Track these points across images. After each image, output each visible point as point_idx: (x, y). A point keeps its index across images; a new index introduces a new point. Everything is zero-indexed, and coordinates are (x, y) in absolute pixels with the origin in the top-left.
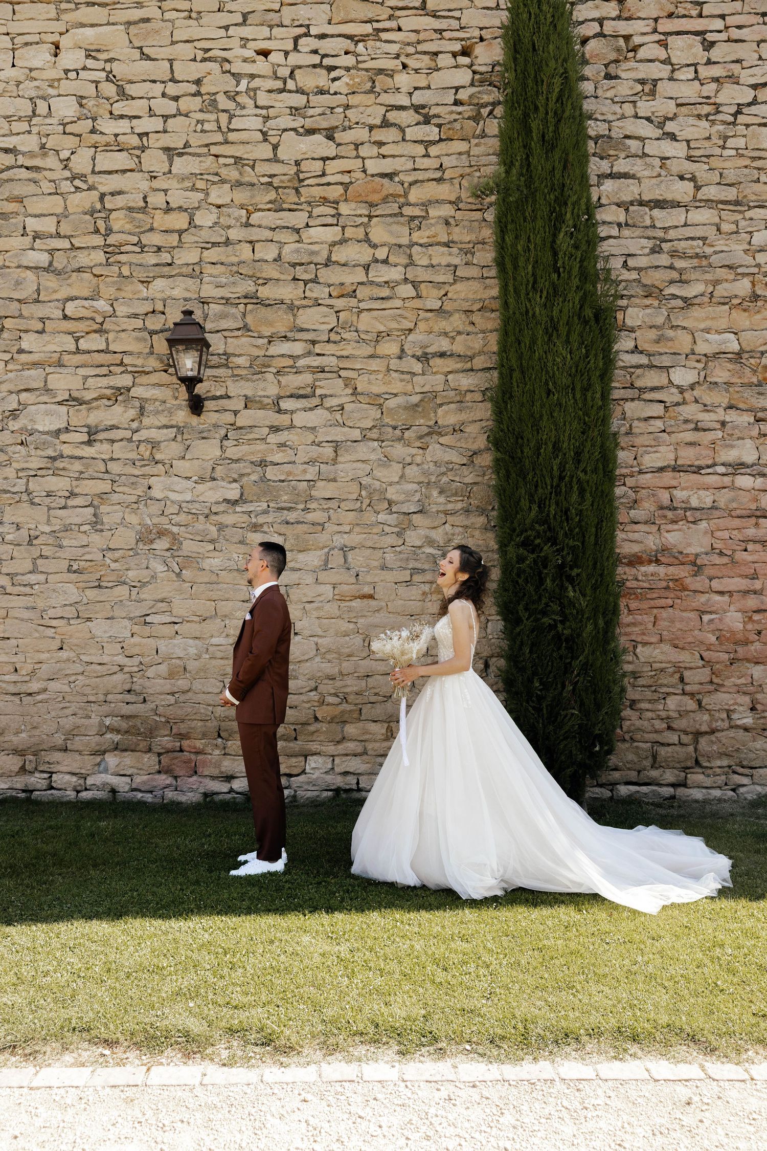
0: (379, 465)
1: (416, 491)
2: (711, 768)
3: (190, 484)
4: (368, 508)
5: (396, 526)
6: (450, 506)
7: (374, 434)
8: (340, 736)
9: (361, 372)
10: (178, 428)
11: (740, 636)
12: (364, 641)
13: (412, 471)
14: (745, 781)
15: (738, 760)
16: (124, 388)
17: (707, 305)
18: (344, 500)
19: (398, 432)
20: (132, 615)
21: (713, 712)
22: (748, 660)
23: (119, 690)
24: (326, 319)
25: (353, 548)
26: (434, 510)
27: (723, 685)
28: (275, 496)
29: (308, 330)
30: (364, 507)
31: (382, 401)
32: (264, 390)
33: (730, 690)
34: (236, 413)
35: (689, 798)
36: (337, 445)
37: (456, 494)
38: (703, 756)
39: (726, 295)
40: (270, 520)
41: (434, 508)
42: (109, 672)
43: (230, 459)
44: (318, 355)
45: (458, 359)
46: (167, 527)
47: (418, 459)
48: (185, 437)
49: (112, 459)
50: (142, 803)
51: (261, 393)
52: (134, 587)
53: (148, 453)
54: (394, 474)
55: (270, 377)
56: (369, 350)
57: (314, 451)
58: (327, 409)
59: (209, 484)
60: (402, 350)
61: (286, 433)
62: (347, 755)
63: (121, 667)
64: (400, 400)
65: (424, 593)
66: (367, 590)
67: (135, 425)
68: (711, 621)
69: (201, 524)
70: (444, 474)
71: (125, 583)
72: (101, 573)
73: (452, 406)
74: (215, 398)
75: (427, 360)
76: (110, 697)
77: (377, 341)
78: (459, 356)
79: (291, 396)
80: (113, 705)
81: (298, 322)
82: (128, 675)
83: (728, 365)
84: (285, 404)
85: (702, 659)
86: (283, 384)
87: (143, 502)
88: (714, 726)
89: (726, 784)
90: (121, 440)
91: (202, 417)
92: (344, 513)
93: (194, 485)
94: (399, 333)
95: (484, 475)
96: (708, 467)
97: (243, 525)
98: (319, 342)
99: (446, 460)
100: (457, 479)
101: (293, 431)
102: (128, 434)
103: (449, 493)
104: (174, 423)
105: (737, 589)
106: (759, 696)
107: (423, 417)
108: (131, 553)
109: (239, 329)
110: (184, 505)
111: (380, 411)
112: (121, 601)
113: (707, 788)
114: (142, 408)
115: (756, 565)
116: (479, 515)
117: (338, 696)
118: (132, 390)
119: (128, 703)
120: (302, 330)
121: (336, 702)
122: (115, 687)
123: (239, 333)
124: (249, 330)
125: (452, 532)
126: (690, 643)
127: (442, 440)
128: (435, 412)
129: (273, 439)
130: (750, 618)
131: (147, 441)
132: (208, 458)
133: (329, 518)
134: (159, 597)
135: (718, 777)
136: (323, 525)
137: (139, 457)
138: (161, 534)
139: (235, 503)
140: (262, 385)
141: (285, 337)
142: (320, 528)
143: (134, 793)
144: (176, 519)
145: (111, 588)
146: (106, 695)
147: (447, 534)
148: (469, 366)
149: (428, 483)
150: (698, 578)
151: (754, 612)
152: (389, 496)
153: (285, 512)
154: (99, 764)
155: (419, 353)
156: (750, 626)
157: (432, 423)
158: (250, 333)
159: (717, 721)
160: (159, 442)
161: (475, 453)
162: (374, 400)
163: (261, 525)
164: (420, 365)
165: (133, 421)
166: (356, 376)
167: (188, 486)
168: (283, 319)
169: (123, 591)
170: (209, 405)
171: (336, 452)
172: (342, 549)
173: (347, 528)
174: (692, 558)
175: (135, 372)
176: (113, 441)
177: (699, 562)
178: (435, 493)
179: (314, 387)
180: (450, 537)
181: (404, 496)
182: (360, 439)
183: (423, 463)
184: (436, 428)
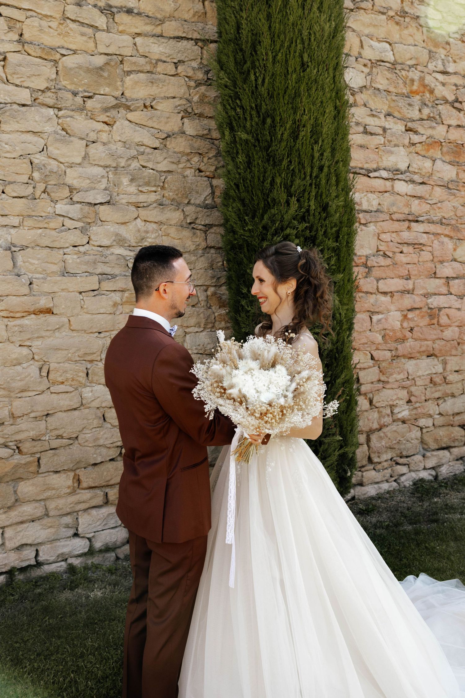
0: (57, 140)
1: (102, 177)
2: (380, 463)
4: (43, 195)
5: (78, 220)
6: (142, 198)
7: (49, 99)
8: (13, 500)
9: (28, 13)
11: (399, 335)
12: (40, 369)
13: (96, 151)
14: (404, 469)
15: (399, 452)
17: (370, 11)
18: (10, 183)
21: (381, 409)
22: (404, 356)
25: (23, 248)
26: (124, 201)
27: (388, 382)
30: (38, 193)
31: (58, 56)
33: (394, 386)
35: (366, 496)
37: (148, 184)
38: (375, 452)
39: (384, 5)
41: (124, 199)
45: (146, 20)
47: (104, 137)
54: (75, 153)
62: (22, 522)
64: (80, 59)
65: (115, 305)
66: (44, 302)
68: (379, 321)
70: (134, 157)
73: (141, 75)
75: (113, 14)
78: (148, 16)
83: (386, 72)
85: (372, 358)
88: (382, 422)
89: (391, 476)
92: (11, 200)
95: (179, 162)
96: (375, 171)
99: (137, 140)
100: (150, 165)
103: (141, 182)
105: (396, 289)
106: (413, 389)
107: (109, 85)
111: (54, 70)
113: (377, 483)
115: (409, 266)
116: (175, 210)
117: (6, 446)
121: (6, 455)
125: (143, 229)
126: (364, 344)
127: (131, 116)
128: (122, 81)
130: (405, 316)
135: (386, 471)
147: (139, 231)
148: (158, 30)
149: (116, 168)
150: (368, 279)
151: (408, 310)
152: (69, 180)
155: (102, 4)
156: (405, 325)
157: (118, 94)
159: (384, 417)
161: (169, 136)
162: (48, 53)
164: (104, 19)
166: (22, 18)
172: (10, 249)
173: (15, 221)
174: (363, 260)
177: (369, 264)
178: (125, 181)
180: (143, 234)
181: (88, 181)
182: (29, 103)
183: (109, 142)
184: (124, 100)
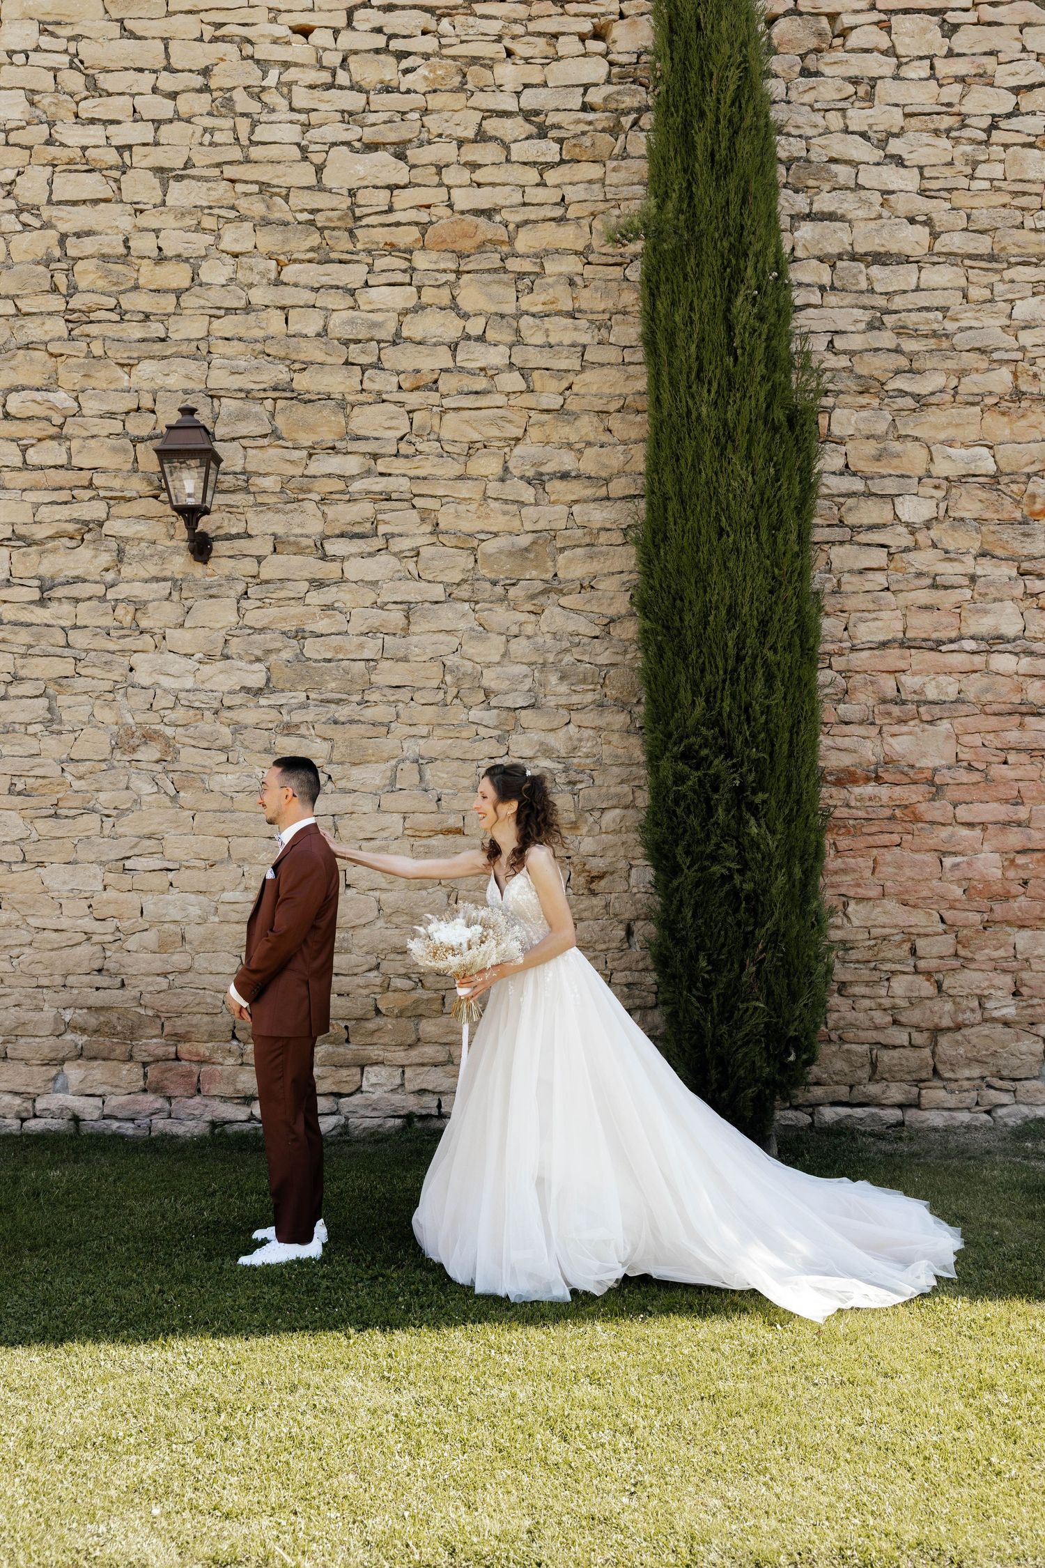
0: (472, 638)
1: (526, 676)
2: (956, 1081)
3: (191, 664)
4: (456, 701)
5: (495, 728)
6: (575, 699)
7: (464, 592)
8: (414, 1037)
9: (445, 500)
10: (174, 581)
11: (997, 888)
12: (449, 896)
13: (519, 647)
14: (1005, 1098)
15: (994, 1069)
16: (93, 521)
17: (948, 405)
18: (419, 689)
19: (499, 590)
20: (103, 859)
21: (958, 999)
22: (1009, 923)
23: (85, 969)
24: (394, 423)
25: (432, 760)
26: (552, 704)
27: (972, 960)
28: (317, 683)
29: (367, 439)
30: (449, 699)
31: (476, 543)
32: (301, 525)
33: (984, 967)
34: (260, 559)
35: (925, 1125)
36: (409, 609)
37: (584, 681)
38: (945, 1063)
39: (976, 391)
40: (310, 718)
41: (552, 701)
42: (70, 943)
43: (251, 628)
44: (382, 474)
45: (587, 482)
46: (157, 727)
47: (529, 629)
48: (184, 595)
49: (75, 627)
50: (118, 1137)
51: (298, 531)
52: (108, 816)
53: (129, 618)
54: (493, 651)
55: (310, 506)
56: (456, 469)
57: (376, 617)
58: (395, 554)
59: (220, 665)
60: (506, 469)
61: (334, 589)
62: (423, 1065)
63: (88, 936)
64: (502, 542)
66: (453, 821)
67: (109, 577)
68: (956, 866)
69: (207, 725)
70: (566, 650)
71: (94, 811)
72: (59, 796)
73: (579, 551)
74: (229, 537)
75: (543, 483)
76: (71, 980)
77: (469, 455)
78: (589, 478)
79: (342, 535)
80: (75, 991)
81: (352, 426)
82: (98, 947)
83: (979, 492)
84: (333, 547)
85: (943, 921)
86: (330, 516)
87: (122, 691)
88: (960, 1019)
89: (977, 1104)
90: (90, 599)
91: (210, 565)
92: (420, 708)
93: (198, 665)
94: (501, 444)
95: (625, 652)
96: (952, 641)
97: (270, 726)
98: (383, 456)
99: (570, 629)
100: (586, 658)
101: (344, 586)
102: (99, 590)
103: (574, 681)
104: (168, 574)
105: (992, 819)
106: (1025, 975)
107: (536, 567)
108: (104, 766)
109: (265, 436)
110: (182, 695)
111: (472, 558)
112: (88, 837)
113: (950, 1109)
114: (120, 551)
115: (1021, 784)
116: (618, 712)
117: (410, 978)
118: (107, 524)
119: (97, 989)
120: (358, 438)
121: (407, 987)
122: (78, 965)
123: (266, 442)
124: (280, 438)
125: (578, 736)
126: (924, 898)
127: (564, 601)
128: (554, 560)
129: (315, 598)
130: (1012, 861)
131: (128, 600)
132: (219, 625)
133: (398, 716)
134: (146, 831)
135: (966, 1094)
136: (388, 725)
137: (116, 623)
138: (148, 737)
139: (259, 692)
140: (298, 518)
141: (333, 448)
142: (384, 730)
143: (106, 1121)
144: (171, 716)
145: (74, 817)
146: (65, 976)
147: (571, 739)
148: (602, 492)
149: (544, 664)
150: (937, 804)
151: (1018, 852)
152: (485, 683)
153: (333, 706)
154: (54, 1079)
155: (530, 473)
156: (1011, 874)
157: (549, 576)
158: (281, 442)
159: (964, 1012)
160: (146, 602)
161: (612, 621)
162: (465, 541)
163: (297, 726)
164: (531, 491)
165: (107, 570)
166: (437, 506)
167: (189, 667)
168: (330, 421)
169: (92, 821)
170: (219, 547)
171: (407, 618)
172: (417, 761)
173: (424, 730)
174: (928, 774)
175: (111, 498)
176: (77, 600)
177: (937, 780)
178: (553, 679)
179: (375, 523)
180: (576, 743)
181: (508, 682)
182: (443, 599)
183: (536, 635)
184: (556, 583)
